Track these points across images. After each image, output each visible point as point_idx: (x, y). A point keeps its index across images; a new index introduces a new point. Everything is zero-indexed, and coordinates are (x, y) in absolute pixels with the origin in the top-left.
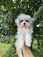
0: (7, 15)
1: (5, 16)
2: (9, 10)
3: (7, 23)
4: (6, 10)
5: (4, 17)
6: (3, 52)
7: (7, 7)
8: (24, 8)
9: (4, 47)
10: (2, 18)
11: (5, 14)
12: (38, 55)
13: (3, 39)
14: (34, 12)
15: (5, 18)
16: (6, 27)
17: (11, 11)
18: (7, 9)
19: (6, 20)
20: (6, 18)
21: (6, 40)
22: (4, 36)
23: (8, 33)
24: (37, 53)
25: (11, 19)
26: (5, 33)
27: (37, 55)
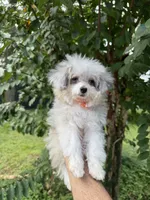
0: (35, 38)
1: (28, 40)
2: (42, 19)
3: (35, 65)
4: (33, 18)
5: (24, 44)
6: (24, 163)
7: (34, 6)
8: (97, 8)
9: (28, 148)
10: (18, 48)
11: (29, 32)
12: (140, 177)
13: (24, 119)
14: (136, 25)
15: (28, 48)
16: (33, 81)
17: (49, 20)
18: (34, 13)
19: (32, 56)
20: (33, 48)
21: (34, 122)
22: (28, 111)
23: (41, 100)
24: (137, 172)
25: (49, 52)
26: (30, 98)
27: (137, 178)
